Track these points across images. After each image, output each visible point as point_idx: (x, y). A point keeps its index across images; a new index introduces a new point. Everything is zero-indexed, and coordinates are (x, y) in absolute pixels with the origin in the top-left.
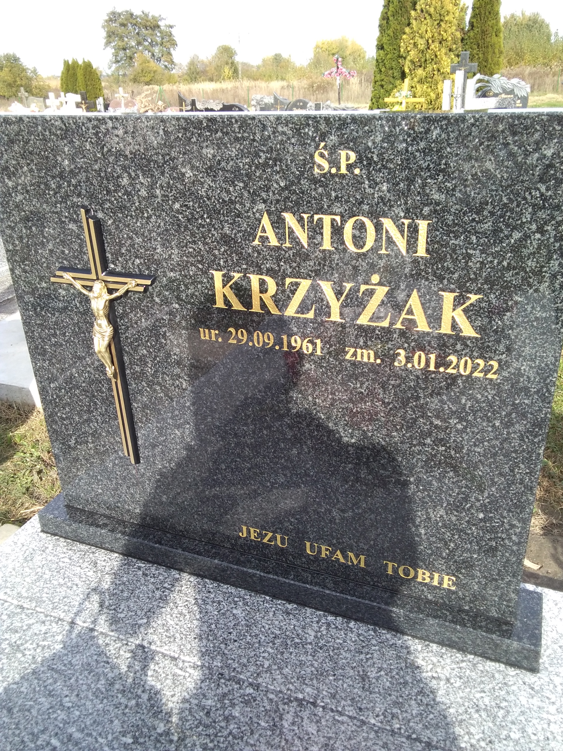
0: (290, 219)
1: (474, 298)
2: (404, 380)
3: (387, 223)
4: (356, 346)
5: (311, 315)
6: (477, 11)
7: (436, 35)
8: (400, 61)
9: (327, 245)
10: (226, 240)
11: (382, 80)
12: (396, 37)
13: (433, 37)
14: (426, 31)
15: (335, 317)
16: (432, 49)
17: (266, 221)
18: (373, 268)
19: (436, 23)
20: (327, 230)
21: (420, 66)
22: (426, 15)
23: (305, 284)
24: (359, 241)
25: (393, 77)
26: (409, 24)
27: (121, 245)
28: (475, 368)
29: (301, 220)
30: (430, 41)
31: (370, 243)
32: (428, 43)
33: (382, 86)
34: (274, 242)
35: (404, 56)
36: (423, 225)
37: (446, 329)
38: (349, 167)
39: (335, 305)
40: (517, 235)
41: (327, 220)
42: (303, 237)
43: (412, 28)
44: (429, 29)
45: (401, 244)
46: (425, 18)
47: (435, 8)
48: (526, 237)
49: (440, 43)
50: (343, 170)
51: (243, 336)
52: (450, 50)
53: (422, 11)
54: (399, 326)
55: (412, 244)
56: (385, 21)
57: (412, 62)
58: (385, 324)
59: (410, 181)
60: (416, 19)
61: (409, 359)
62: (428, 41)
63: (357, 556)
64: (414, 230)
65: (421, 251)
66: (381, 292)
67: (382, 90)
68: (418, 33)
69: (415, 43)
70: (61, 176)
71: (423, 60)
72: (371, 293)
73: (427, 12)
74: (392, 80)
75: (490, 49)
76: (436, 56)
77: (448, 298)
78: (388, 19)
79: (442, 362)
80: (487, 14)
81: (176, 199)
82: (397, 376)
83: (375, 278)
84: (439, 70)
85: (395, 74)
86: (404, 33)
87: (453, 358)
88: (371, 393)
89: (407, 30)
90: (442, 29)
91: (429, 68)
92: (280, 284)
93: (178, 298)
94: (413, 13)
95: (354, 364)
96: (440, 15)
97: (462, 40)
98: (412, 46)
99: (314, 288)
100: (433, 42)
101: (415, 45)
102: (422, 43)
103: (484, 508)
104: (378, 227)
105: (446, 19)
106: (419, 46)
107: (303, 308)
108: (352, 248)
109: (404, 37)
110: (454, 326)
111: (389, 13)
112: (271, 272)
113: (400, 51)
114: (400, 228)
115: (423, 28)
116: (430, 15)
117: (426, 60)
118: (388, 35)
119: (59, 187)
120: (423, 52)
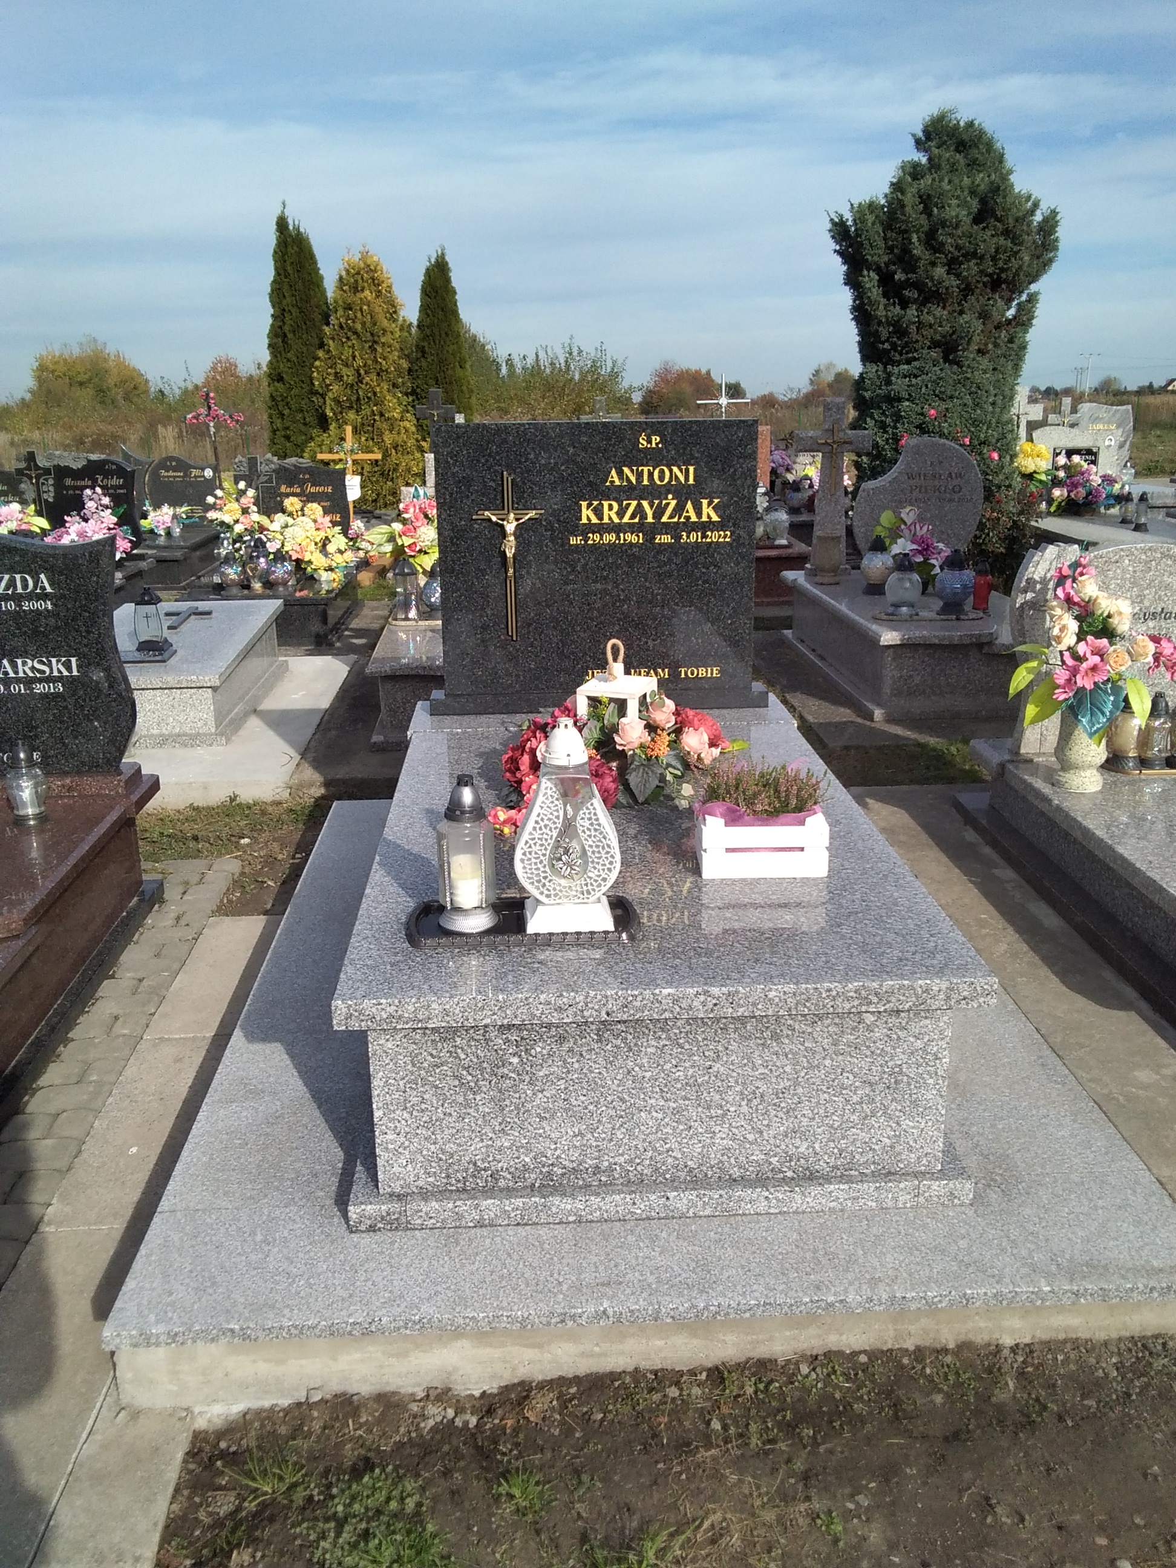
0: (626, 470)
1: (716, 501)
2: (686, 549)
3: (675, 469)
4: (661, 534)
5: (637, 520)
6: (428, 332)
7: (370, 362)
8: (314, 399)
9: (646, 482)
10: (590, 483)
11: (287, 428)
12: (304, 363)
13: (365, 366)
14: (354, 357)
15: (650, 520)
16: (367, 384)
17: (613, 472)
18: (668, 492)
19: (367, 345)
20: (646, 477)
21: (350, 408)
22: (349, 334)
23: (634, 503)
24: (661, 478)
25: (305, 424)
26: (322, 345)
27: (524, 492)
28: (720, 536)
29: (632, 471)
30: (362, 372)
31: (666, 480)
32: (359, 375)
33: (287, 438)
34: (617, 483)
35: (320, 391)
36: (691, 469)
37: (704, 519)
38: (657, 444)
39: (650, 513)
40: (732, 470)
41: (646, 469)
42: (633, 479)
43: (329, 351)
44: (357, 353)
45: (682, 479)
46: (348, 338)
47: (363, 324)
48: (735, 470)
49: (378, 374)
50: (654, 445)
51: (597, 537)
52: (395, 385)
53: (341, 327)
54: (682, 520)
55: (687, 478)
56: (280, 340)
57: (337, 401)
58: (676, 520)
59: (685, 449)
60: (333, 339)
61: (688, 537)
62: (358, 371)
63: (663, 670)
64: (687, 471)
65: (691, 482)
66: (673, 503)
67: (288, 444)
68: (340, 358)
69: (336, 373)
70: (490, 455)
71: (354, 398)
72: (668, 504)
73: (350, 329)
74: (303, 428)
75: (455, 387)
76: (375, 394)
77: (705, 502)
78: (285, 335)
79: (704, 536)
80: (444, 335)
81: (562, 464)
82: (683, 548)
83: (670, 496)
84: (382, 415)
85: (308, 420)
86: (317, 358)
87: (709, 533)
88: (670, 560)
89: (321, 353)
90: (378, 356)
91: (366, 411)
92: (620, 505)
93: (559, 521)
94: (326, 329)
95: (660, 544)
96: (372, 334)
97: (410, 371)
98: (332, 377)
99: (639, 505)
100: (366, 372)
101: (338, 377)
102: (348, 375)
103: (730, 617)
104: (671, 471)
105: (383, 340)
106: (345, 378)
107: (633, 517)
108: (658, 483)
109: (317, 363)
110: (709, 516)
111: (287, 328)
112: (615, 499)
113: (313, 384)
114: (681, 471)
115: (347, 353)
116: (355, 333)
117: (358, 399)
118: (288, 360)
119: (487, 461)
120: (352, 385)
